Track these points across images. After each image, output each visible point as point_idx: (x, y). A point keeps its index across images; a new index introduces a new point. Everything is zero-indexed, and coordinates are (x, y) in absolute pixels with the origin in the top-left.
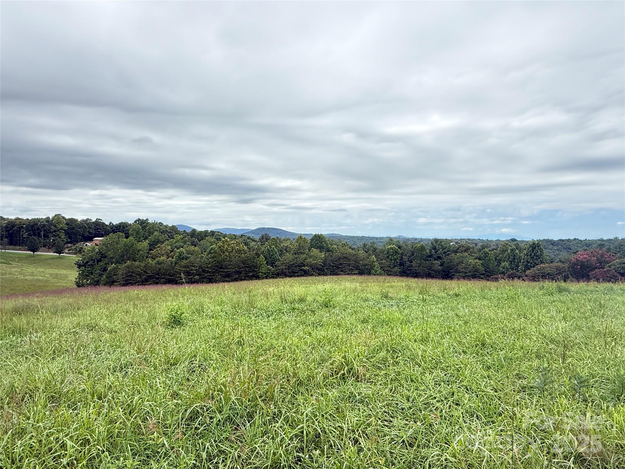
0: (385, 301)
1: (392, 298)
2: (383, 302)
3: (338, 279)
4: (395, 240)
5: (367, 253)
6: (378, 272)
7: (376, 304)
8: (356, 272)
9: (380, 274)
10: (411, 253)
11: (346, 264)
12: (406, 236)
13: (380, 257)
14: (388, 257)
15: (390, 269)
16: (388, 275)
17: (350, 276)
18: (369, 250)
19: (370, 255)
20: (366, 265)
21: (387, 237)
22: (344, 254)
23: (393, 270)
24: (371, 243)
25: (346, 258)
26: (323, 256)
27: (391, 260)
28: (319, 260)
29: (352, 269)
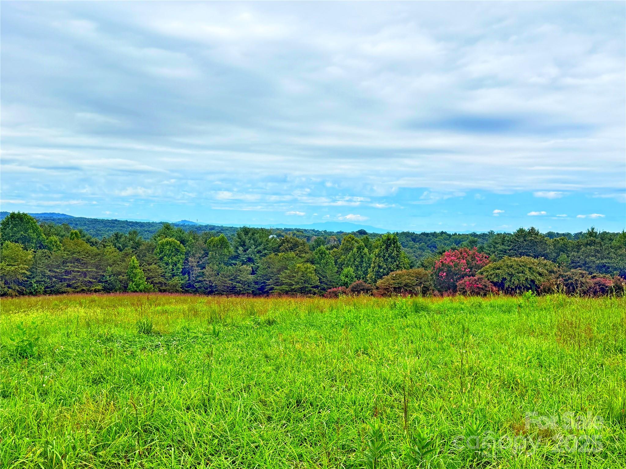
0: (145, 339)
1: (158, 334)
2: (140, 342)
3: (61, 302)
4: (176, 228)
5: (121, 251)
6: (142, 287)
7: (127, 346)
8: (99, 287)
9: (146, 291)
10: (203, 252)
11: (78, 272)
12: (195, 221)
13: (147, 259)
14: (161, 259)
15: (165, 281)
16: (160, 291)
17: (85, 295)
18: (125, 246)
19: (127, 255)
20: (119, 274)
21: (161, 223)
22: (74, 253)
23: (170, 282)
24: (130, 234)
25: (78, 260)
26: (30, 257)
27: (167, 264)
28: (21, 265)
29: (90, 282)
